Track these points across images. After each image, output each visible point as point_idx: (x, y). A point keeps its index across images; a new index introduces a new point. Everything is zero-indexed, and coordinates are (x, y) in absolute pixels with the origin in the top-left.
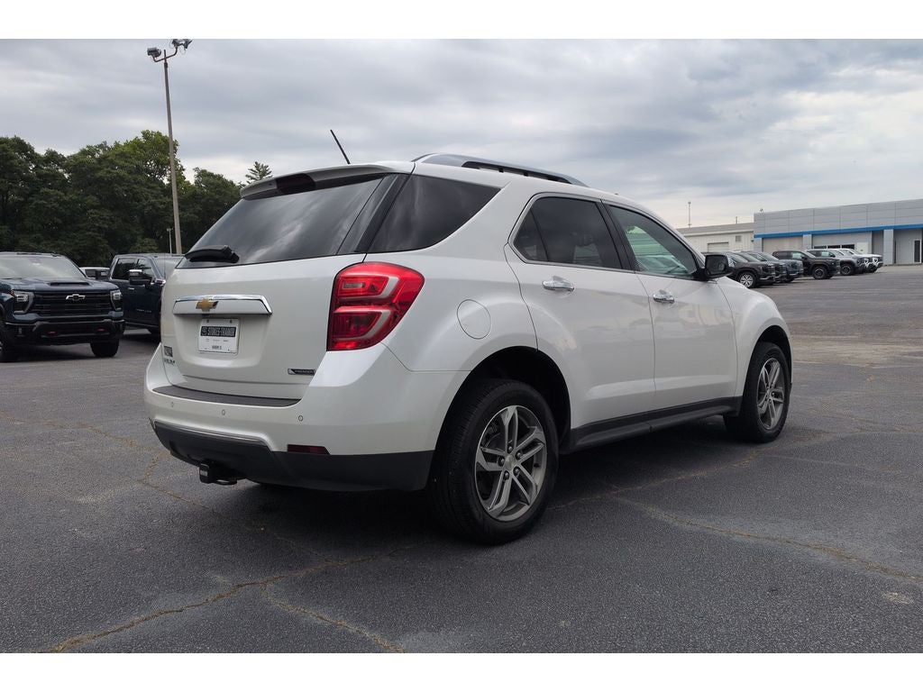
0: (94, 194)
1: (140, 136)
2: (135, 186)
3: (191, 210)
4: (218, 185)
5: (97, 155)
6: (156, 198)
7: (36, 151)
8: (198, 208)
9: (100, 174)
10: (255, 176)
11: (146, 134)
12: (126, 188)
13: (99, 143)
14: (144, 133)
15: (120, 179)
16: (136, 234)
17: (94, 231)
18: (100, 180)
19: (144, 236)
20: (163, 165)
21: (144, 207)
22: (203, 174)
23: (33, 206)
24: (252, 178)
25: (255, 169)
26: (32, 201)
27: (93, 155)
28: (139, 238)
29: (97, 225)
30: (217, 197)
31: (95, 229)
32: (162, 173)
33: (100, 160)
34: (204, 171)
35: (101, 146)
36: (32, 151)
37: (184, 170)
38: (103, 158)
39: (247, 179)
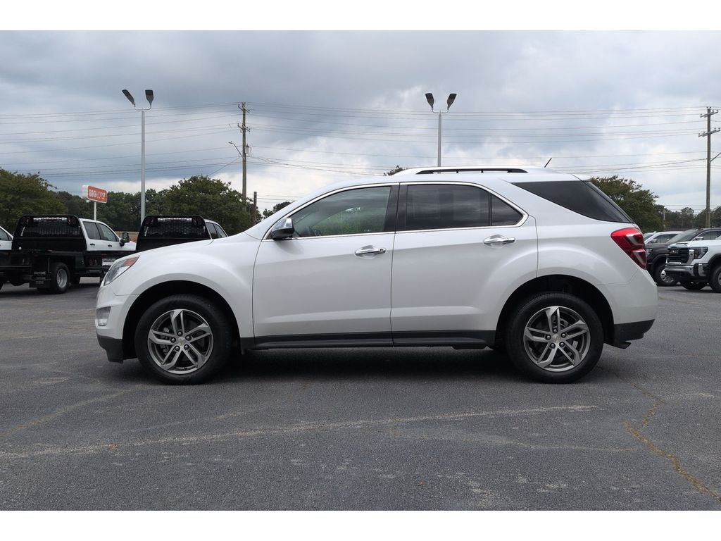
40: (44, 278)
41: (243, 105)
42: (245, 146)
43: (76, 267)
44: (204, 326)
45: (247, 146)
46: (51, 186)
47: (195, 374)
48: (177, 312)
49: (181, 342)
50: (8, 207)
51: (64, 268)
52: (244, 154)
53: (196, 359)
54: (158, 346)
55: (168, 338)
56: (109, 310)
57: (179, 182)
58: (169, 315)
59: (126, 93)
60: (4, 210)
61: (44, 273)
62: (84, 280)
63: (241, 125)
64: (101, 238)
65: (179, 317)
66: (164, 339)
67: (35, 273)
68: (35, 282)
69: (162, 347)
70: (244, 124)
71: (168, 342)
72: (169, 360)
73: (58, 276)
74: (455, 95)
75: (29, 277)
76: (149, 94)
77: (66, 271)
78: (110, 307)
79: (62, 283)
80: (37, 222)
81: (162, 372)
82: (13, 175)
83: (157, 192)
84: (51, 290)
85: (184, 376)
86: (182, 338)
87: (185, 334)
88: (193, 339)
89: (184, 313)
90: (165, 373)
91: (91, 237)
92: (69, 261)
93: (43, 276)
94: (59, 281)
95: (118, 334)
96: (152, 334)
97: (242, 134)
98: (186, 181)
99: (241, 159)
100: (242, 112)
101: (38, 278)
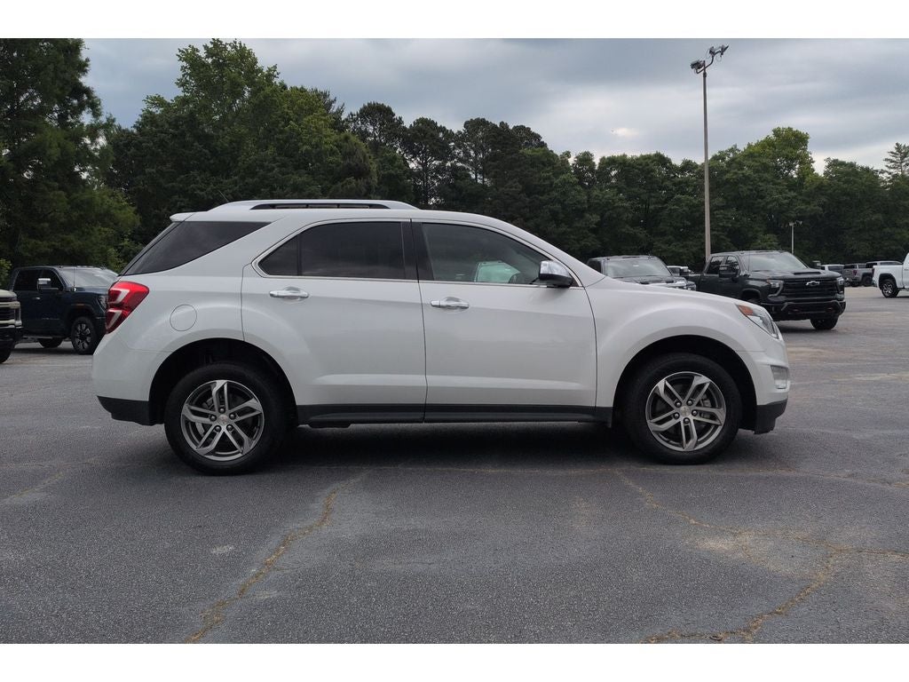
0: (719, 196)
1: (771, 135)
2: (760, 184)
3: (816, 203)
4: (848, 174)
5: (727, 159)
6: (780, 193)
7: (673, 163)
8: (824, 199)
9: (728, 176)
10: (894, 159)
11: (777, 132)
12: (751, 187)
13: (730, 147)
14: (774, 131)
15: (746, 179)
16: (757, 231)
17: (718, 231)
18: (727, 181)
19: (766, 233)
20: (792, 160)
21: (767, 203)
22: (834, 164)
23: (666, 212)
24: (892, 161)
25: (895, 151)
26: (666, 208)
27: (723, 159)
28: (761, 235)
29: (721, 224)
30: (845, 186)
31: (720, 229)
32: (790, 167)
33: (729, 164)
34: (836, 161)
35: (732, 150)
36: (670, 162)
37: (813, 162)
38: (733, 160)
39: (886, 163)
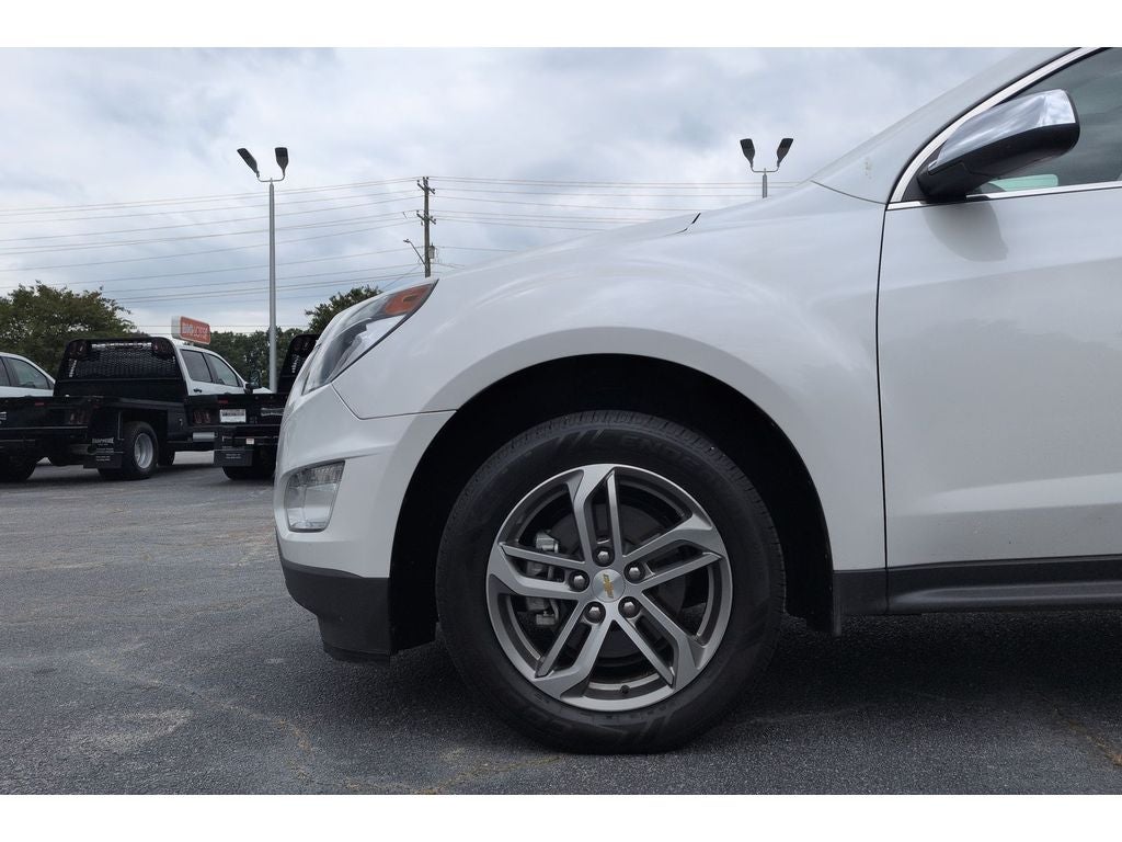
40: (111, 451)
41: (426, 182)
42: (429, 248)
43: (169, 434)
44: (696, 525)
45: (433, 247)
46: (122, 309)
47: (668, 713)
48: (594, 474)
49: (609, 588)
50: (52, 346)
51: (149, 434)
52: (428, 259)
53: (666, 650)
54: (520, 602)
55: (559, 574)
56: (339, 474)
57: (331, 299)
58: (561, 486)
59: (244, 153)
60: (47, 350)
61: (111, 441)
62: (181, 457)
63: (422, 213)
64: (213, 379)
65: (599, 494)
66: (542, 576)
67: (95, 441)
68: (94, 457)
69: (532, 607)
70: (426, 211)
71: (561, 589)
72: (567, 658)
73: (137, 447)
74: (791, 141)
75: (84, 449)
76: (282, 155)
77: (152, 437)
78: (340, 462)
79: (144, 460)
80: (98, 352)
81: (543, 704)
82: (59, 295)
83: (283, 331)
84: (123, 472)
85: (626, 720)
86: (611, 574)
87: (624, 558)
88: (654, 578)
89: (620, 476)
90: (554, 709)
91: (195, 378)
92: (158, 420)
93: (110, 445)
94: (138, 456)
95: (372, 560)
96: (499, 561)
97: (423, 227)
98: (342, 297)
99: (423, 267)
100: (423, 193)
101: (102, 451)
